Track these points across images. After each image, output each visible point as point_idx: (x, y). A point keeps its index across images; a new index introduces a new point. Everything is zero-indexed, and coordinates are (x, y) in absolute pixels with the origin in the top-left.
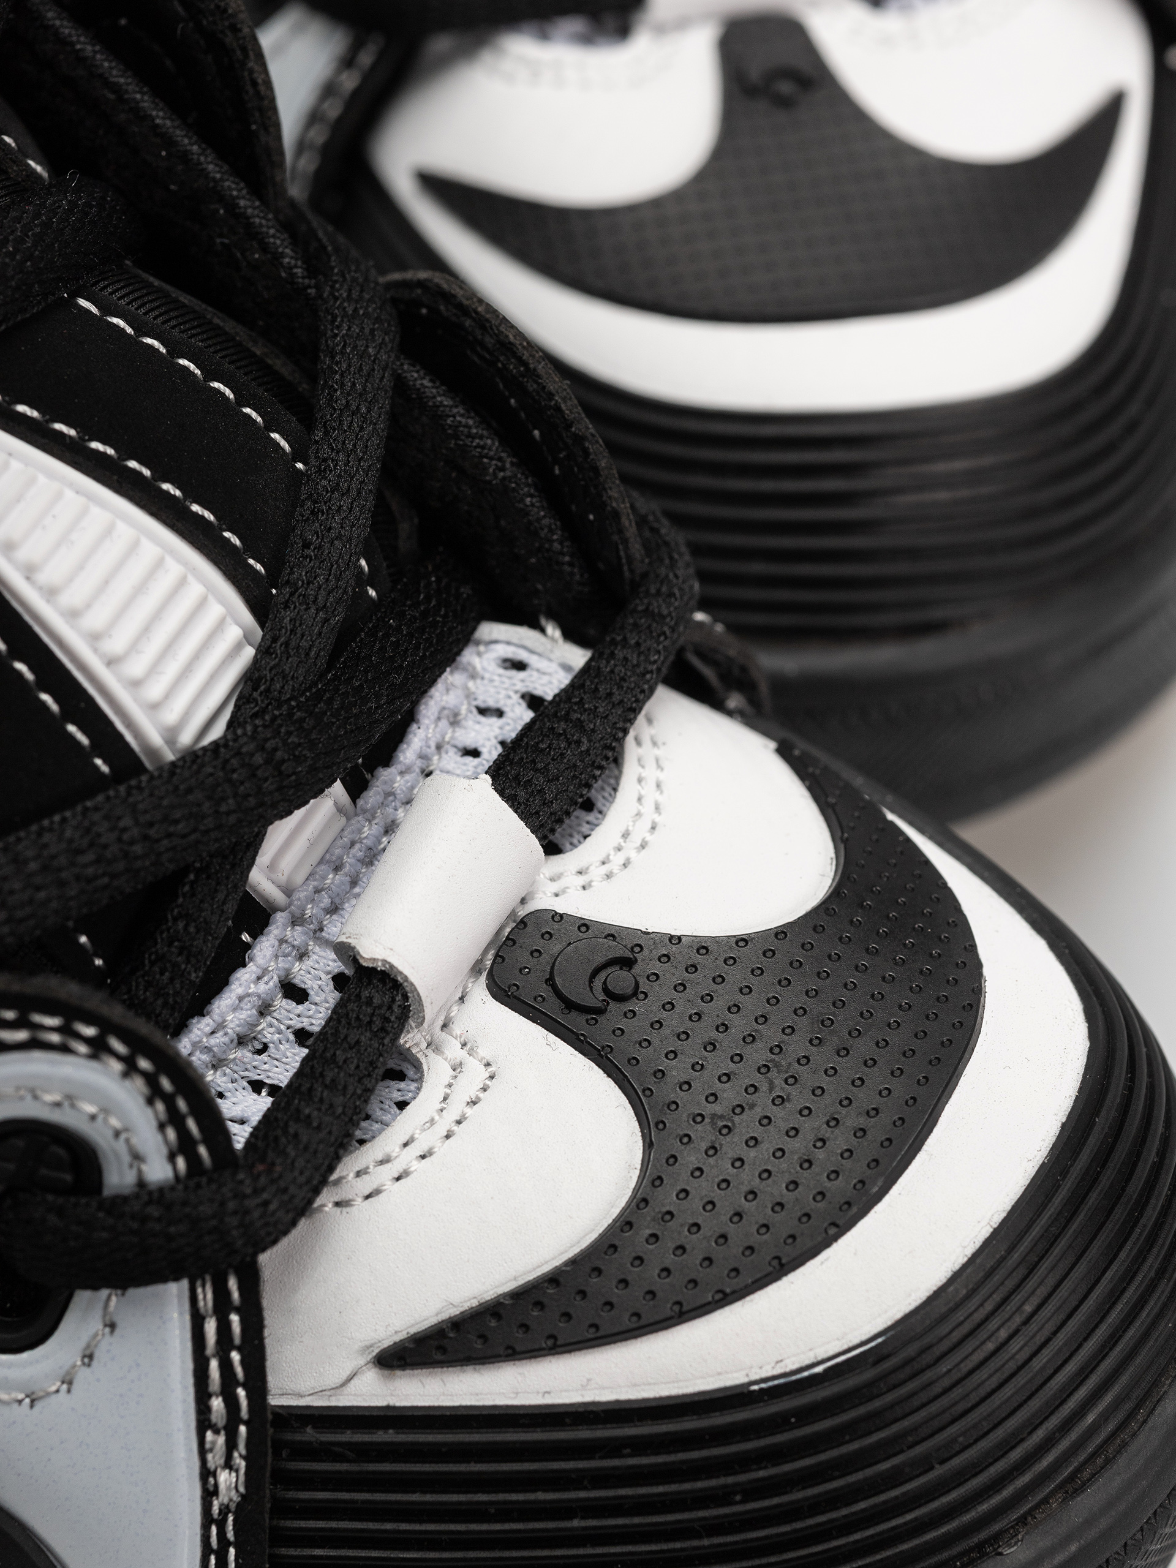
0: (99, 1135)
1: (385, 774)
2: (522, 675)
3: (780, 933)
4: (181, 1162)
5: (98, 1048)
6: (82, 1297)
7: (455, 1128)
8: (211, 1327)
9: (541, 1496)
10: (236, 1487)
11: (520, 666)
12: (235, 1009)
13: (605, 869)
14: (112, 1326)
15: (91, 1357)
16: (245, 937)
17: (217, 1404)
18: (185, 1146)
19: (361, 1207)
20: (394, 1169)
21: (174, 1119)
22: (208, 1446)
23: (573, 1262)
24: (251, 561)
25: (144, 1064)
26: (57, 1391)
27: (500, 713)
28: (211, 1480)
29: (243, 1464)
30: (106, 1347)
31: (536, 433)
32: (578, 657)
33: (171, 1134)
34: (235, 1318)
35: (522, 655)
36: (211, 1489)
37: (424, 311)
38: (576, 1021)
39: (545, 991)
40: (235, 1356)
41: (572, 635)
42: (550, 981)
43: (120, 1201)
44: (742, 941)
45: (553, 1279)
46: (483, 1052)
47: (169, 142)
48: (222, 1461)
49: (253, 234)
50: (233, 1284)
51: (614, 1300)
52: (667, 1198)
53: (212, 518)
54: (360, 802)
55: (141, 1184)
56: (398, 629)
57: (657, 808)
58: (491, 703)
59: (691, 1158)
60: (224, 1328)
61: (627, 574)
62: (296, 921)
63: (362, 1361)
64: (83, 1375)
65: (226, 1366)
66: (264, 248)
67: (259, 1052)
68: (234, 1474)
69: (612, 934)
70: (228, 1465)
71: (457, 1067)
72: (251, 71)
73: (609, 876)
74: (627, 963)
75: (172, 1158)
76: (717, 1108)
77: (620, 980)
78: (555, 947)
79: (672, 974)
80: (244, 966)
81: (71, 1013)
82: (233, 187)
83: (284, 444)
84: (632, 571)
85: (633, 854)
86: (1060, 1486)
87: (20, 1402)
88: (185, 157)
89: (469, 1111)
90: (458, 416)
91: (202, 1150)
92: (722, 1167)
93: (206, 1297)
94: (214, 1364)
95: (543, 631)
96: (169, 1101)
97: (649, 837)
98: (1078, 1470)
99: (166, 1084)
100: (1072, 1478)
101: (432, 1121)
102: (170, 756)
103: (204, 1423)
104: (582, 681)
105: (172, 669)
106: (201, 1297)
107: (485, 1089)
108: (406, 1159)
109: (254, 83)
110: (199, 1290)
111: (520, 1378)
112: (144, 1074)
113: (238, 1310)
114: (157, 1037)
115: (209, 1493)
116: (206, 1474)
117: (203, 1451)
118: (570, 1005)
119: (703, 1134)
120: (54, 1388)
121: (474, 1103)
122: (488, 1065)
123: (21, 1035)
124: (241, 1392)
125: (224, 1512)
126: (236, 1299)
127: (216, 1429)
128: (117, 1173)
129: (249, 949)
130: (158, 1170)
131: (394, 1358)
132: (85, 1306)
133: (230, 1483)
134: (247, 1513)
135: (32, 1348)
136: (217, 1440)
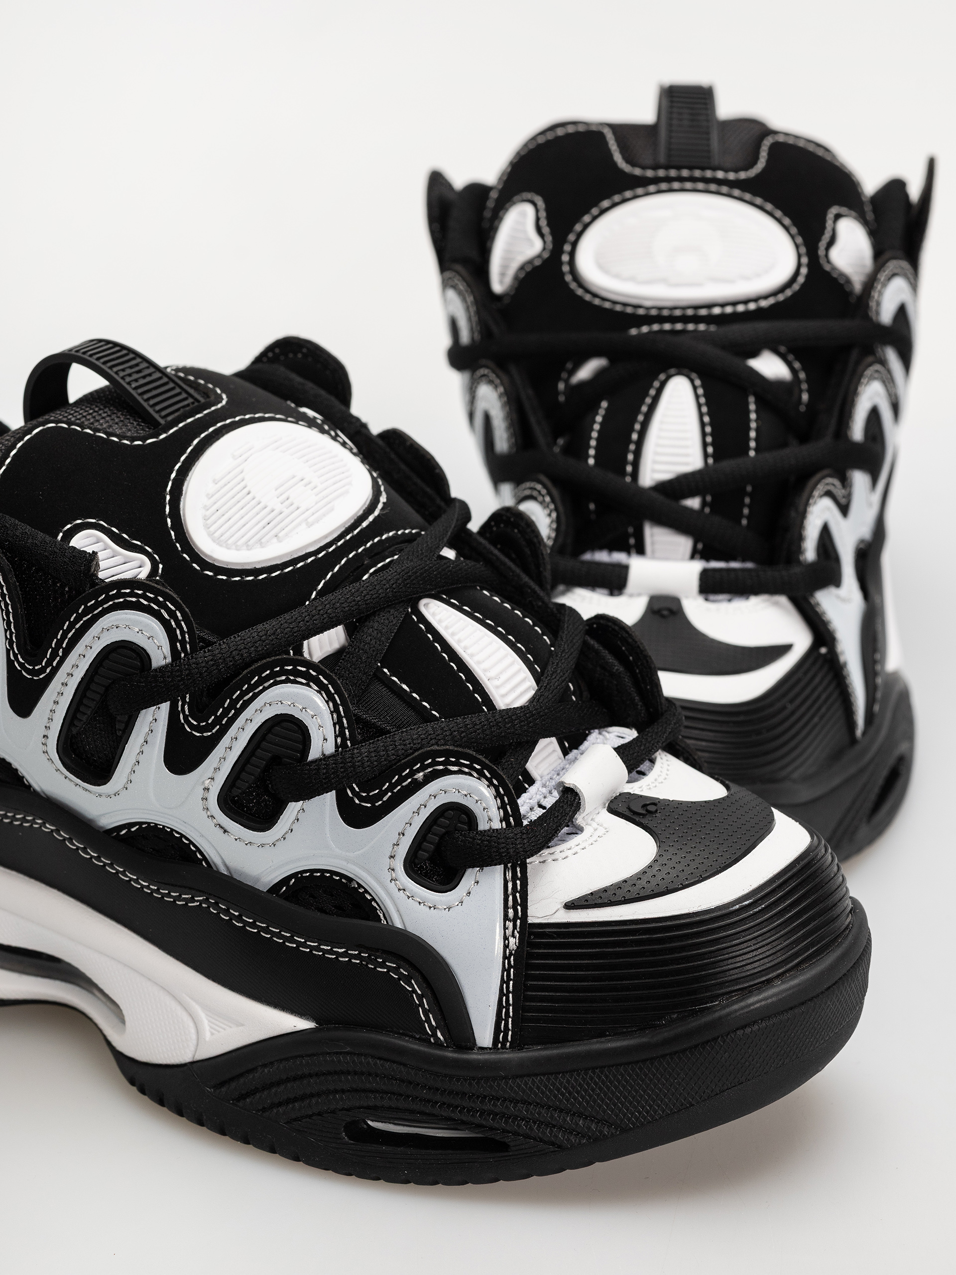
0: (477, 809)
1: (575, 751)
4: (504, 823)
6: (468, 871)
7: (594, 843)
8: (510, 885)
9: (618, 949)
10: (515, 943)
13: (648, 787)
14: (477, 882)
15: (470, 893)
17: (511, 912)
18: (505, 818)
19: (561, 862)
20: (573, 851)
21: (503, 806)
22: (507, 926)
24: (536, 666)
25: (495, 782)
26: (458, 905)
28: (507, 942)
29: (518, 935)
30: (475, 890)
31: (631, 658)
33: (502, 813)
34: (518, 882)
36: (507, 945)
37: (595, 626)
38: (634, 817)
39: (626, 810)
40: (518, 895)
42: (628, 808)
43: (484, 835)
45: (625, 881)
46: (605, 825)
48: (511, 934)
50: (519, 870)
51: (645, 887)
52: (664, 860)
53: (524, 649)
54: (566, 757)
55: (491, 828)
57: (667, 775)
59: (673, 851)
60: (514, 885)
61: (660, 709)
62: (543, 785)
63: (559, 906)
64: (467, 899)
65: (514, 898)
68: (514, 939)
69: (650, 798)
70: (513, 936)
71: (595, 829)
72: (541, 550)
74: (655, 805)
75: (501, 821)
76: (682, 839)
77: (652, 809)
78: (630, 800)
79: (669, 809)
80: (526, 793)
81: (473, 760)
83: (548, 641)
84: (662, 708)
85: (658, 784)
87: (445, 909)
91: (512, 822)
92: (682, 853)
93: (509, 875)
94: (511, 898)
96: (502, 799)
97: (663, 780)
101: (587, 841)
103: (506, 918)
105: (508, 687)
106: (507, 874)
107: (605, 834)
108: (577, 849)
110: (507, 873)
111: (612, 912)
112: (495, 787)
113: (520, 880)
115: (506, 946)
116: (506, 938)
117: (505, 929)
118: (635, 813)
119: (677, 845)
120: (457, 904)
121: (601, 837)
122: (606, 829)
123: (455, 768)
124: (519, 908)
125: (511, 954)
126: (519, 875)
127: (510, 921)
128: (483, 826)
129: (527, 789)
130: (497, 825)
131: (570, 906)
132: (470, 877)
133: (513, 943)
134: (518, 953)
135: (450, 890)
136: (510, 925)
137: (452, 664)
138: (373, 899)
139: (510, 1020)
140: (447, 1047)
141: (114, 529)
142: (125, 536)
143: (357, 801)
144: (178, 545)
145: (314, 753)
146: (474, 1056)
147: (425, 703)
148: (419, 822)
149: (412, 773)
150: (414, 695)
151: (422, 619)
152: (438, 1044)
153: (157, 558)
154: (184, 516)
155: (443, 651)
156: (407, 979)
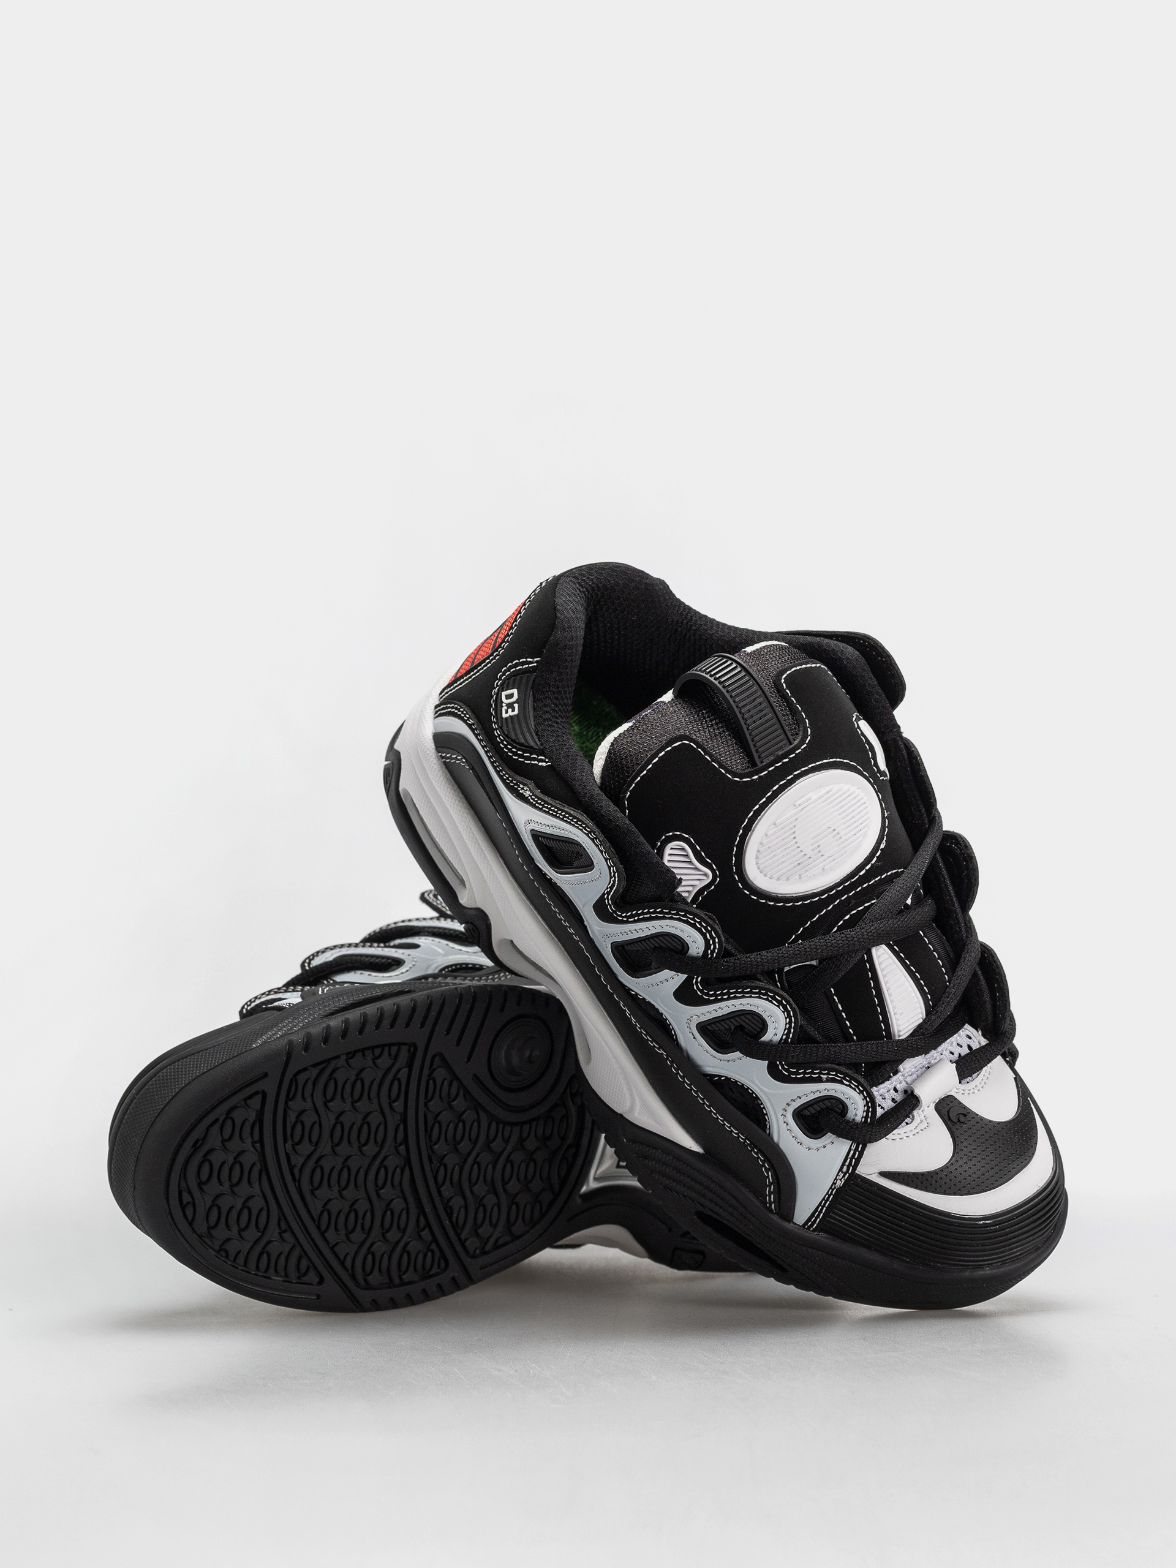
0: (851, 1108)
1: (933, 1051)
2: (970, 1040)
3: (999, 1123)
4: (863, 1120)
5: (861, 1092)
6: (829, 1134)
7: (916, 1134)
8: (852, 1152)
10: (840, 1185)
11: (970, 1038)
12: (883, 1088)
13: (969, 1092)
14: (832, 1143)
15: (825, 1146)
16: (892, 1074)
17: (845, 1168)
18: (866, 1117)
20: (901, 1136)
21: (867, 1111)
22: (839, 1174)
23: (928, 1172)
24: (931, 1002)
25: (868, 1099)
26: (815, 1149)
27: (961, 1047)
28: (836, 1181)
29: (843, 1181)
30: (829, 1146)
32: (984, 1042)
33: (865, 1114)
34: (857, 1153)
35: (972, 1036)
38: (949, 1122)
39: (946, 1113)
40: (854, 1160)
41: (984, 1035)
42: (948, 1112)
43: (848, 1122)
44: (991, 1121)
45: (922, 1174)
46: (928, 1121)
47: (950, 896)
49: (959, 923)
50: (861, 1146)
51: (933, 1184)
52: (952, 1169)
53: (927, 991)
54: (927, 1056)
55: (854, 1120)
56: (951, 1024)
57: (985, 1083)
58: (961, 1044)
59: (960, 1162)
60: (854, 1154)
62: (903, 1075)
63: (876, 1171)
64: (822, 1149)
65: (851, 1161)
66: (960, 927)
67: (883, 1099)
68: (841, 1182)
69: (965, 1107)
70: (841, 1180)
71: (922, 1121)
73: (969, 1094)
74: (965, 1115)
75: (862, 1116)
76: (970, 1154)
77: (962, 1119)
78: (952, 1105)
79: (973, 1122)
80: (888, 1081)
81: (860, 1084)
82: (959, 910)
83: (947, 978)
85: (976, 1091)
86: (1002, 1261)
87: (807, 1146)
88: (952, 900)
89: (920, 1131)
90: (983, 982)
91: (869, 1120)
92: (966, 1167)
93: (854, 1147)
94: (849, 1160)
95: (978, 1032)
96: (868, 1108)
97: (981, 1089)
98: (1007, 1260)
99: (870, 1105)
100: (1005, 1260)
101: (912, 1130)
102: (897, 1038)
103: (841, 1170)
104: (982, 1049)
106: (852, 1146)
108: (904, 1136)
109: (974, 892)
110: (853, 1144)
111: (907, 1190)
112: (867, 1101)
113: (859, 1152)
114: (868, 1088)
115: (834, 1183)
116: (836, 1179)
117: (837, 1175)
118: (950, 1119)
119: (965, 1159)
121: (922, 1130)
122: (928, 1124)
123: (847, 1083)
124: (851, 1168)
125: (835, 1188)
126: (860, 1149)
127: (842, 1172)
128: (850, 1115)
129: (891, 1077)
130: (859, 1119)
131: (883, 1174)
132: (829, 1137)
133: (839, 1183)
134: (839, 1190)
135: (814, 1139)
136: (841, 1175)
137: (875, 999)
138: (767, 1114)
139: (818, 1220)
140: (775, 1213)
141: (698, 847)
142: (703, 854)
143: (780, 1068)
144: (734, 868)
145: (766, 1038)
146: (790, 1226)
147: (847, 1022)
148: (812, 1097)
149: (820, 1073)
150: (843, 1014)
151: (871, 960)
152: (769, 1209)
153: (718, 873)
154: (746, 847)
155: (874, 988)
156: (767, 1170)
